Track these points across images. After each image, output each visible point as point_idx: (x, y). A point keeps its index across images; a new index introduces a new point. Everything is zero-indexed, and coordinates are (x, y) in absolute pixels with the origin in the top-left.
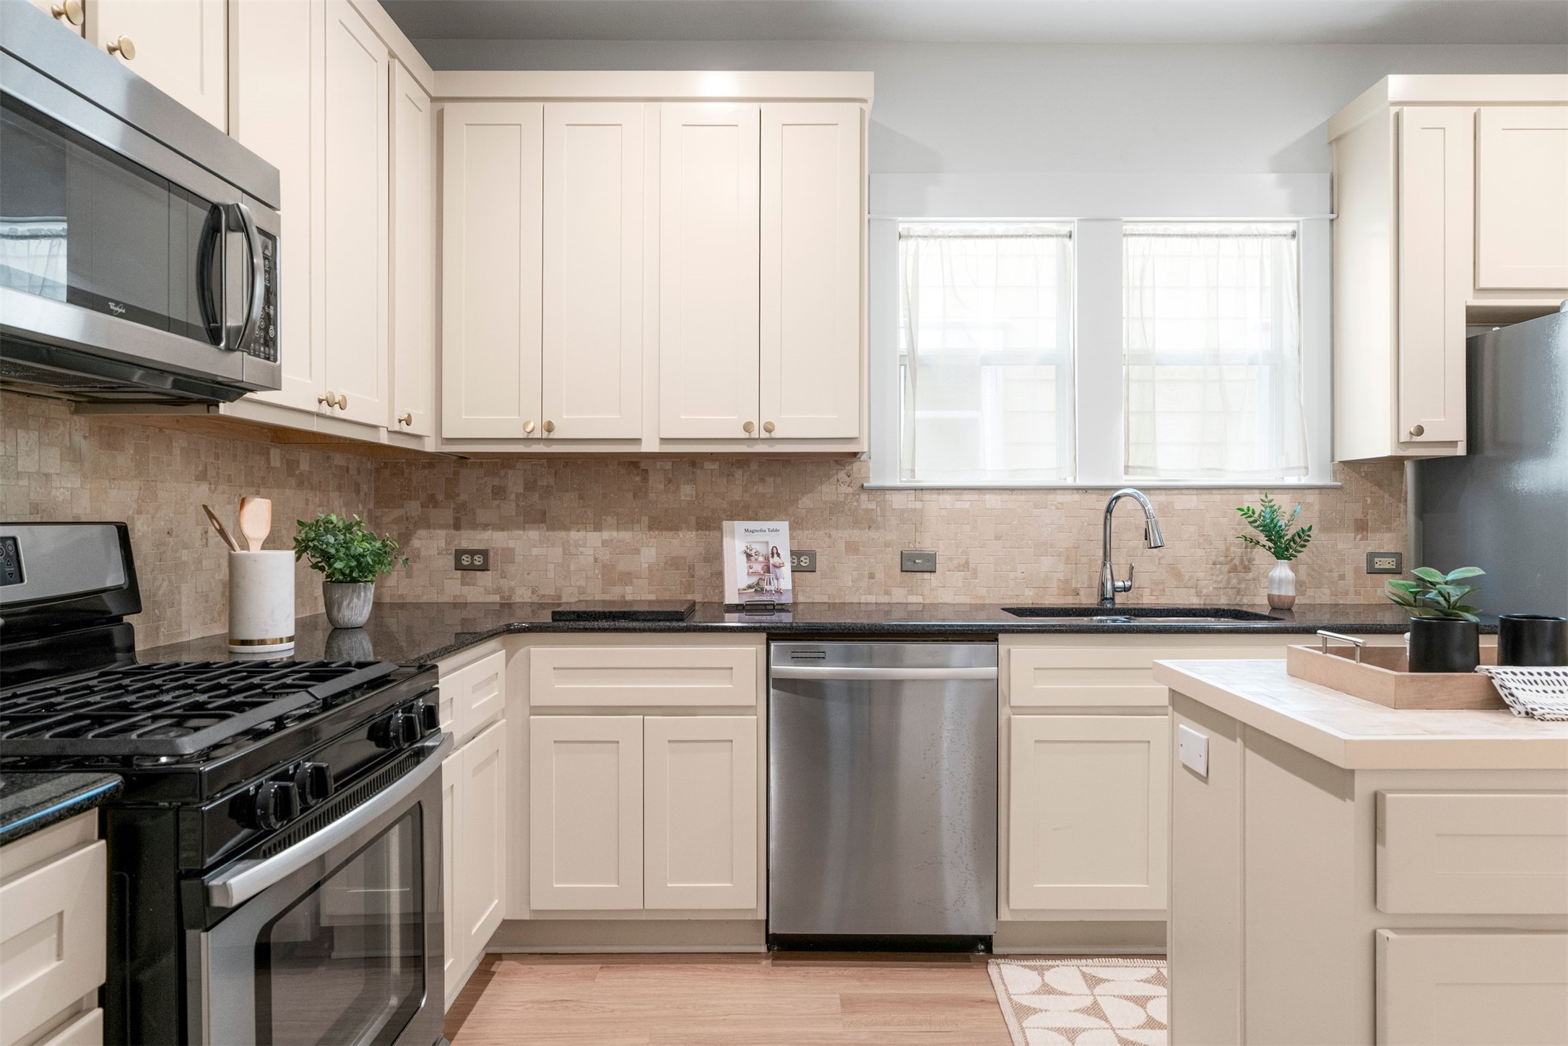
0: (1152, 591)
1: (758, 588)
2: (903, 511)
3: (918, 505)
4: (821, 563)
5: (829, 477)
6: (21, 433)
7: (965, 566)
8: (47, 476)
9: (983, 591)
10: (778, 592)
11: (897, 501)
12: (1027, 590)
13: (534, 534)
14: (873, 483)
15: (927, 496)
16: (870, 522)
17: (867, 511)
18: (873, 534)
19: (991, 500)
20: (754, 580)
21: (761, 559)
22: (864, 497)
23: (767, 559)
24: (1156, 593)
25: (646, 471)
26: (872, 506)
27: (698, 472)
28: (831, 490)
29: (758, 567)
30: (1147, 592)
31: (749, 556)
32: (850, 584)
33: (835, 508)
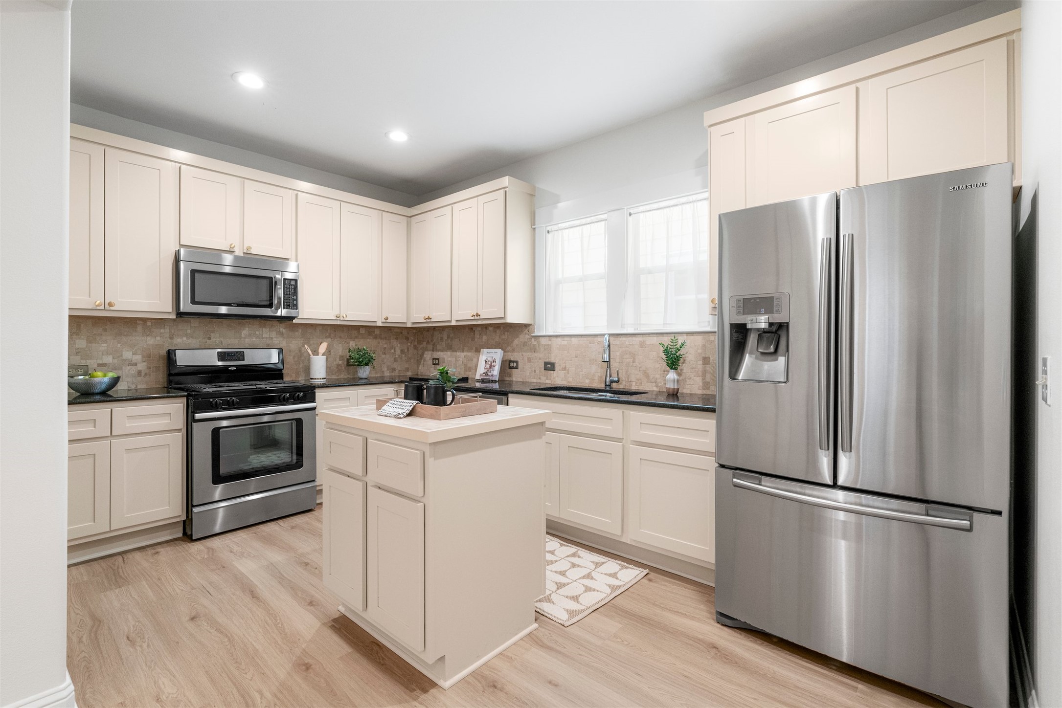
0: (636, 383)
1: (486, 374)
2: (545, 345)
3: (550, 343)
4: (520, 366)
5: (522, 331)
6: (264, 329)
7: (564, 369)
8: (272, 338)
9: (571, 380)
10: (492, 375)
11: (543, 341)
12: (586, 380)
13: (449, 353)
14: (536, 334)
15: (553, 339)
16: (534, 349)
17: (534, 345)
18: (535, 354)
19: (574, 340)
20: (486, 371)
21: (490, 363)
22: (533, 340)
23: (491, 363)
24: (638, 385)
25: (474, 331)
26: (535, 343)
27: (487, 331)
28: (523, 337)
29: (488, 366)
30: (634, 384)
31: (486, 362)
32: (528, 374)
33: (525, 344)
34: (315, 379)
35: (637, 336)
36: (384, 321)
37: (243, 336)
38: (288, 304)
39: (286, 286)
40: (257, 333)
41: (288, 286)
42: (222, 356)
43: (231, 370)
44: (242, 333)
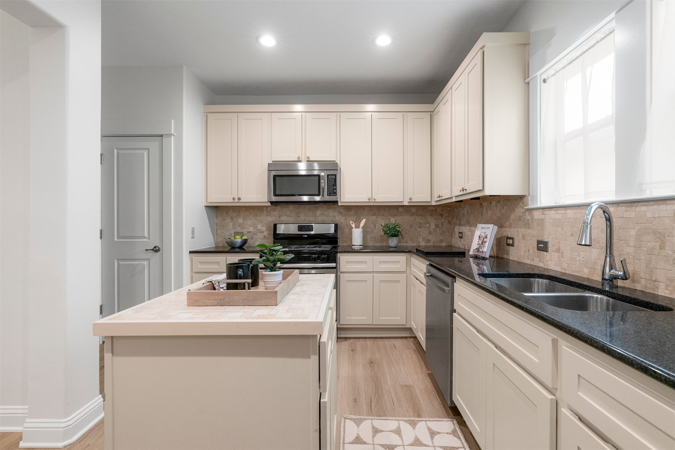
0: (667, 286)
1: (478, 250)
2: (538, 220)
3: (543, 217)
4: (516, 244)
5: (518, 204)
7: (558, 250)
8: (335, 216)
9: (565, 265)
10: (483, 252)
11: (537, 215)
12: (585, 269)
13: (468, 228)
14: (530, 206)
15: (547, 212)
16: (527, 225)
17: (528, 220)
18: (529, 231)
19: (570, 212)
20: (478, 246)
21: (482, 239)
22: (527, 213)
23: (484, 239)
24: (670, 288)
25: (483, 206)
26: (529, 217)
27: (491, 205)
28: (519, 211)
29: (481, 242)
30: (662, 286)
31: (480, 237)
32: (523, 254)
33: (520, 218)
34: (355, 245)
35: (668, 202)
36: (410, 201)
37: (317, 215)
38: (330, 192)
39: (329, 180)
40: (326, 213)
41: (330, 180)
42: (301, 228)
43: (304, 237)
44: (317, 213)
